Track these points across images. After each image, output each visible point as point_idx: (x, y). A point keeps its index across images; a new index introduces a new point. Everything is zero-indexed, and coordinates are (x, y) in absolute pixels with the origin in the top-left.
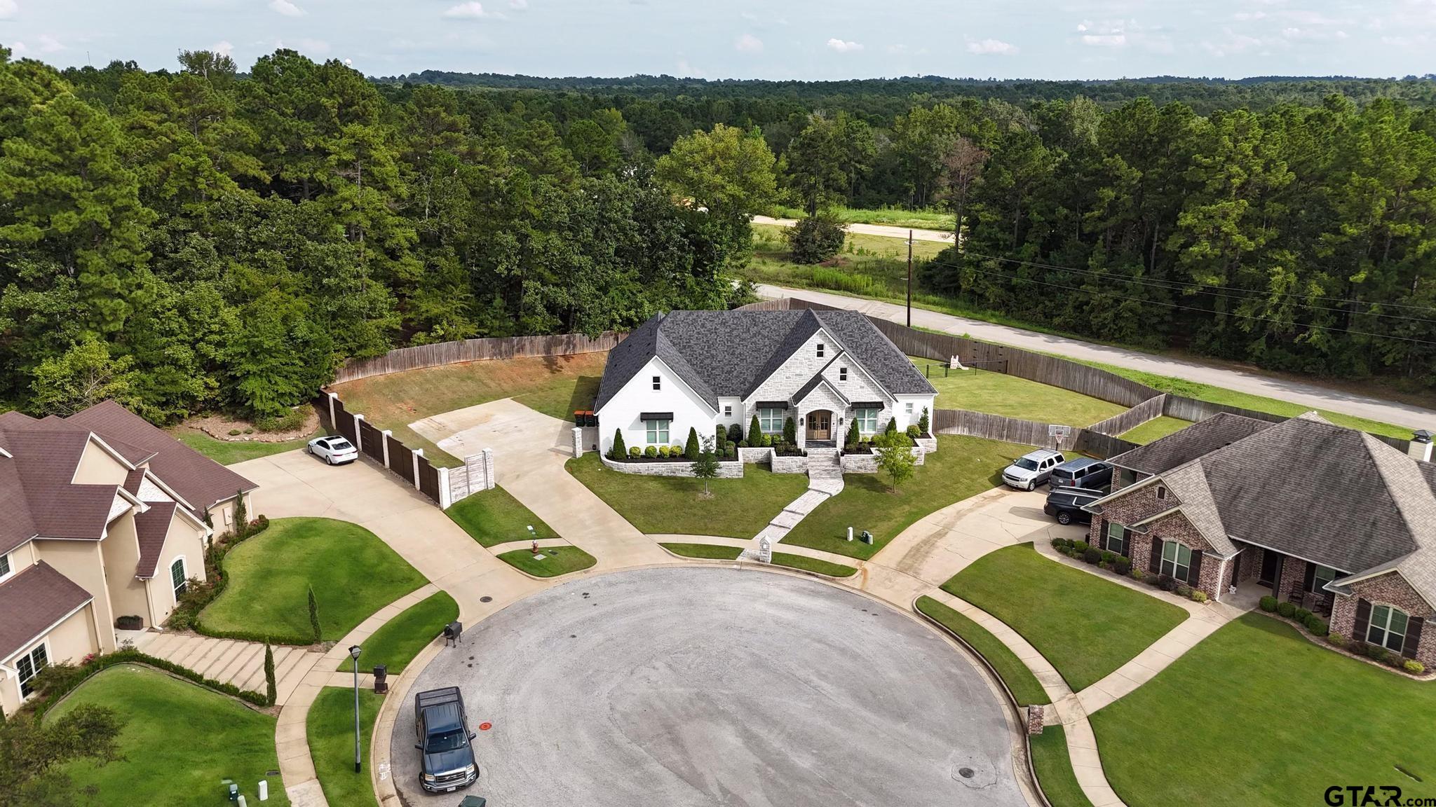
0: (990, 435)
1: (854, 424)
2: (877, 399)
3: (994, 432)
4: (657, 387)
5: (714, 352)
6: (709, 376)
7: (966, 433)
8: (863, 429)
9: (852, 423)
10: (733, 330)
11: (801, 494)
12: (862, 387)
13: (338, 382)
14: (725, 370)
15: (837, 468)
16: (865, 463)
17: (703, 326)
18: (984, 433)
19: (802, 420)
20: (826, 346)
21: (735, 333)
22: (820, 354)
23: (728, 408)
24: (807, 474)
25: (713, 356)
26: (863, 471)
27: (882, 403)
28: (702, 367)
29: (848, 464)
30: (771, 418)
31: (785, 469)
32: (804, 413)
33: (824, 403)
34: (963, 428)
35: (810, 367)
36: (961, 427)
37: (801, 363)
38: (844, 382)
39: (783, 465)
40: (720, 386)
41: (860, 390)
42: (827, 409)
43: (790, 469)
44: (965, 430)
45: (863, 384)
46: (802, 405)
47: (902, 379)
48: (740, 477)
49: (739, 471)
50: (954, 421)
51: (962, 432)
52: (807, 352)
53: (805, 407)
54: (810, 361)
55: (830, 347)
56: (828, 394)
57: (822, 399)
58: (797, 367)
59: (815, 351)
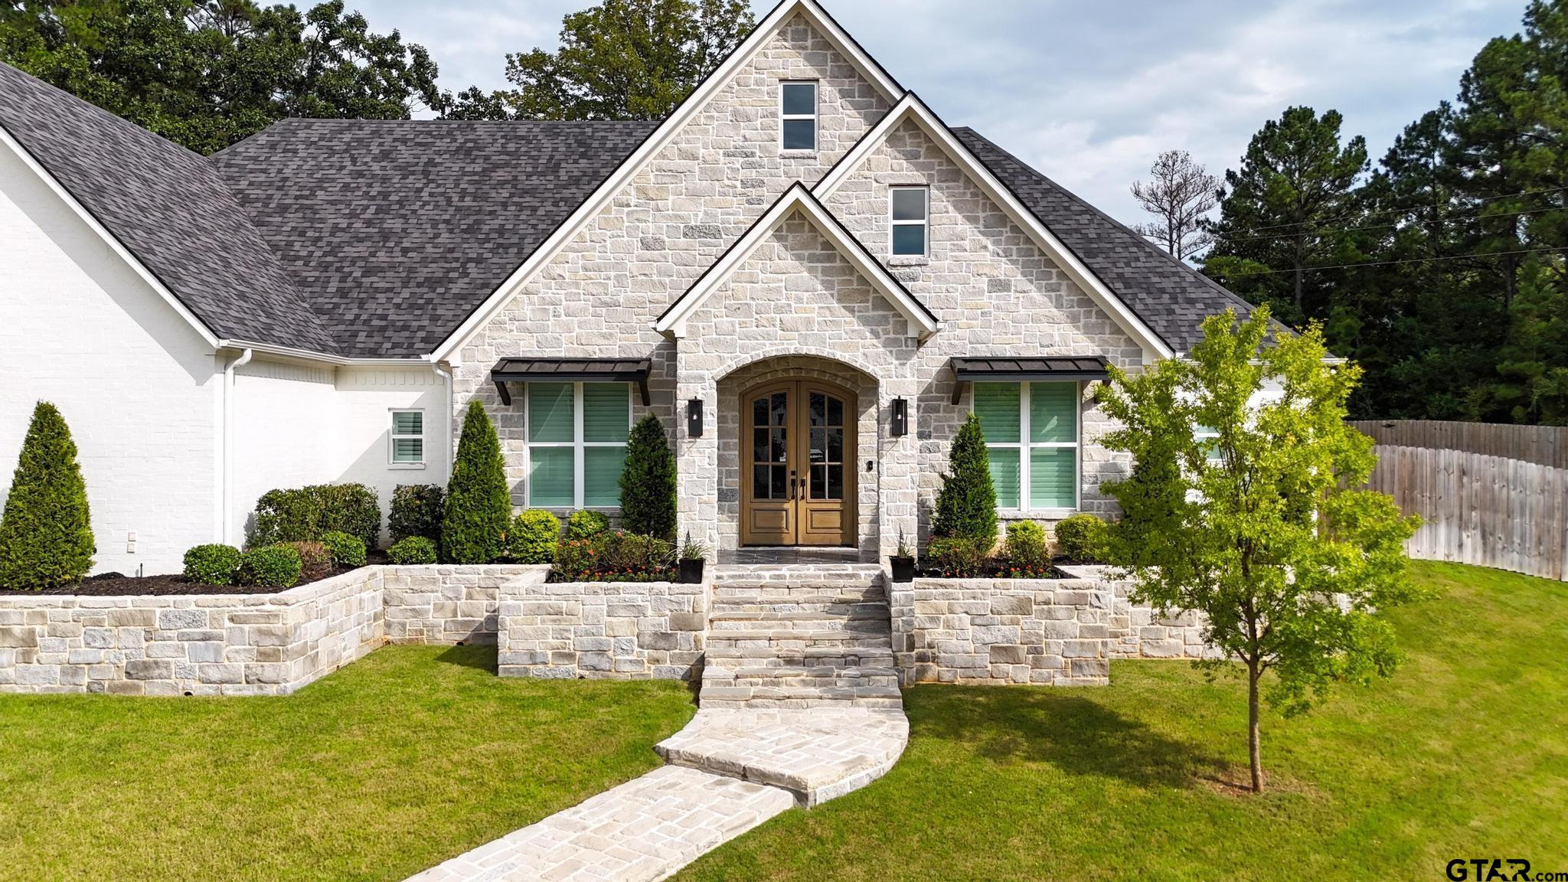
1: (967, 450)
2: (1077, 343)
5: (395, 224)
6: (342, 293)
7: (1472, 555)
8: (1012, 493)
9: (959, 448)
10: (496, 167)
11: (590, 784)
12: (999, 286)
14: (423, 273)
15: (876, 650)
16: (1034, 624)
17: (385, 155)
19: (695, 406)
20: (826, 91)
21: (500, 174)
22: (800, 135)
23: (409, 422)
24: (694, 680)
25: (385, 236)
26: (1022, 675)
27: (1100, 360)
28: (326, 267)
29: (936, 634)
30: (579, 444)
31: (570, 656)
32: (707, 374)
33: (809, 322)
34: (1455, 530)
35: (754, 193)
36: (1449, 525)
37: (711, 173)
38: (913, 258)
39: (561, 634)
40: (375, 322)
41: (989, 300)
42: (826, 352)
43: (601, 652)
44: (1468, 542)
45: (1005, 269)
46: (693, 332)
47: (1171, 312)
48: (272, 690)
49: (264, 656)
50: (1412, 500)
51: (1455, 551)
52: (735, 113)
53: (712, 343)
54: (752, 166)
55: (844, 94)
56: (825, 272)
57: (800, 300)
58: (694, 195)
59: (774, 115)
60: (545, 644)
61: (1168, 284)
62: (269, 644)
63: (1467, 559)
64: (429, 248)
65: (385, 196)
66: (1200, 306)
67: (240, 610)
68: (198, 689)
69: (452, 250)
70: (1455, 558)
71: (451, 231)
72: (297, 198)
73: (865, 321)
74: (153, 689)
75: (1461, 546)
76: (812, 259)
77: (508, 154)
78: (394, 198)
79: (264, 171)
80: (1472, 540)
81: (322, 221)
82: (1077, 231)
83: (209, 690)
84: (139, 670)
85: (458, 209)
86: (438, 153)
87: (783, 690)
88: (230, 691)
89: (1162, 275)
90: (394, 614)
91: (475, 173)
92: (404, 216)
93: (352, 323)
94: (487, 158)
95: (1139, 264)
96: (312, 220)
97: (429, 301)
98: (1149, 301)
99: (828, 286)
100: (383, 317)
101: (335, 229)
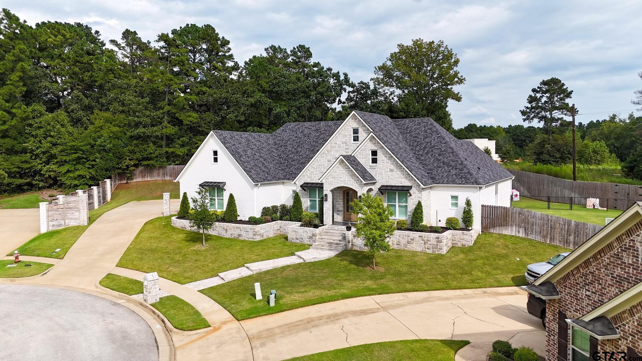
0: (552, 239)
2: (407, 183)
3: (557, 236)
4: (216, 160)
7: (522, 234)
8: (395, 214)
11: (280, 257)
12: (391, 170)
13: (135, 181)
17: (302, 132)
18: (545, 237)
19: (326, 195)
20: (360, 130)
22: (356, 139)
27: (409, 189)
28: (286, 160)
29: (355, 241)
30: (317, 199)
31: (298, 239)
32: (328, 189)
33: (345, 180)
34: (517, 228)
35: (347, 151)
36: (516, 227)
37: (340, 147)
38: (374, 164)
39: (296, 235)
40: (291, 172)
41: (390, 173)
42: (348, 186)
43: (302, 239)
44: (521, 231)
45: (392, 167)
46: (326, 181)
47: (450, 171)
48: (255, 240)
49: (254, 235)
50: (506, 220)
51: (517, 233)
52: (344, 135)
53: (329, 184)
54: (346, 145)
55: (364, 130)
56: (348, 171)
57: (344, 176)
58: (337, 151)
59: (351, 135)
60: (294, 237)
61: (453, 164)
62: (254, 233)
63: (521, 236)
64: (304, 155)
65: (299, 142)
66: (458, 170)
67: (251, 227)
68: (246, 239)
69: (308, 156)
70: (517, 235)
71: (309, 151)
72: (285, 143)
73: (355, 180)
74: (241, 238)
75: (519, 232)
76: (346, 168)
77: (325, 130)
78: (301, 143)
79: (280, 137)
80: (522, 230)
81: (287, 149)
82: (440, 149)
83: (247, 239)
84: (239, 235)
85: (312, 145)
86: (312, 131)
87: (324, 248)
88: (250, 239)
89: (453, 161)
90: (281, 229)
91: (317, 136)
92: (301, 147)
93: (287, 172)
94: (321, 132)
95: (450, 158)
96: (286, 149)
97: (301, 168)
98: (447, 169)
99: (349, 173)
100: (292, 171)
101: (289, 151)
